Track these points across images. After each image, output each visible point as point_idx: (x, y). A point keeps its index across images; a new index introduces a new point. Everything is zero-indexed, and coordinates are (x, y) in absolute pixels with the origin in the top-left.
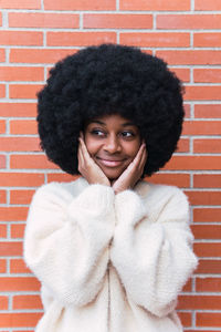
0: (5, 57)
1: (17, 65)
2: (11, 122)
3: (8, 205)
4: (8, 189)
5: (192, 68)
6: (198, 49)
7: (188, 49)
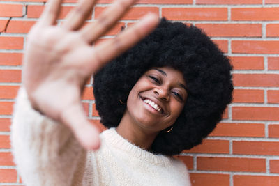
5: (230, 40)
6: (236, 22)
7: (226, 23)
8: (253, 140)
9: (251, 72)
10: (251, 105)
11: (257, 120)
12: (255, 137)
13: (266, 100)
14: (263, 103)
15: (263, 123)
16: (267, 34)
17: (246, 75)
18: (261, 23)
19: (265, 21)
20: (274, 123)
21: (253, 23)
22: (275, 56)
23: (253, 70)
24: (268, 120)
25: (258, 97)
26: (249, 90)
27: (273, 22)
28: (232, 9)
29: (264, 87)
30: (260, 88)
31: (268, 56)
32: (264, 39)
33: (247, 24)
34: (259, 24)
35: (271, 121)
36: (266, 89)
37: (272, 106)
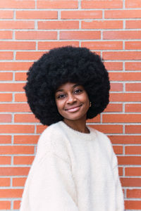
0: (13, 57)
1: (20, 61)
3: (12, 145)
4: (13, 135)
5: (124, 62)
8: (137, 124)
17: (134, 84)
21: (139, 51)
23: (138, 81)
26: (136, 93)
28: (126, 42)
33: (135, 52)
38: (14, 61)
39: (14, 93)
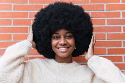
0: (11, 8)
1: (17, 11)
2: (14, 35)
5: (90, 12)
6: (92, 4)
7: (88, 4)
9: (100, 26)
10: (100, 40)
11: (102, 47)
12: (102, 54)
13: (106, 38)
14: (105, 39)
15: (105, 48)
16: (106, 9)
17: (98, 27)
18: (103, 4)
19: (105, 3)
20: (110, 48)
21: (100, 4)
22: (110, 18)
23: (101, 25)
24: (107, 47)
25: (103, 37)
26: (99, 34)
27: (109, 4)
29: (106, 32)
30: (104, 33)
31: (107, 18)
32: (105, 11)
33: (98, 5)
34: (102, 5)
35: (109, 47)
36: (106, 33)
37: (109, 40)
38: (12, 11)
39: (13, 34)
